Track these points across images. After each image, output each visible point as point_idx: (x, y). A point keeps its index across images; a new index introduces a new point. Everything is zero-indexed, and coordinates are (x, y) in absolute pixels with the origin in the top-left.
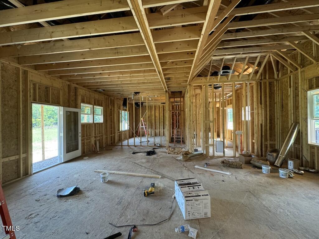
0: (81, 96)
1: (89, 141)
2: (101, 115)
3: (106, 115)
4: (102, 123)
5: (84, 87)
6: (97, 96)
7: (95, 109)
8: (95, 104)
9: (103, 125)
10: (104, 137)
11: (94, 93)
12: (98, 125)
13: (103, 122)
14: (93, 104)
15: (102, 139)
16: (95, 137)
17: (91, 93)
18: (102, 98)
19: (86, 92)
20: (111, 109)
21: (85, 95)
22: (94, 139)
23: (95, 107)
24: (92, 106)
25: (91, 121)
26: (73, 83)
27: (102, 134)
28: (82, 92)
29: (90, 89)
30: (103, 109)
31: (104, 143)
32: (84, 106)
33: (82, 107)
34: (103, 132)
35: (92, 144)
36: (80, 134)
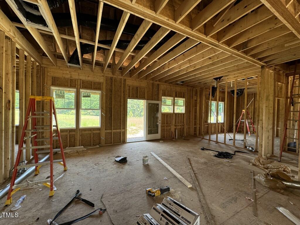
0: (163, 90)
1: (169, 128)
2: (184, 106)
3: (188, 106)
4: (183, 114)
5: (166, 82)
6: (178, 89)
7: (175, 101)
8: (176, 96)
9: (185, 115)
10: (186, 127)
11: (176, 86)
12: (180, 115)
14: (174, 96)
15: (183, 128)
16: (176, 126)
17: (172, 87)
18: (184, 89)
19: (167, 86)
20: (196, 100)
21: (166, 89)
22: (174, 127)
23: (176, 99)
24: (173, 98)
25: (171, 111)
26: (156, 81)
27: (183, 123)
28: (163, 86)
29: (171, 83)
30: (185, 100)
31: (186, 132)
32: (165, 99)
33: (163, 100)
34: (185, 121)
35: (172, 131)
36: (160, 122)
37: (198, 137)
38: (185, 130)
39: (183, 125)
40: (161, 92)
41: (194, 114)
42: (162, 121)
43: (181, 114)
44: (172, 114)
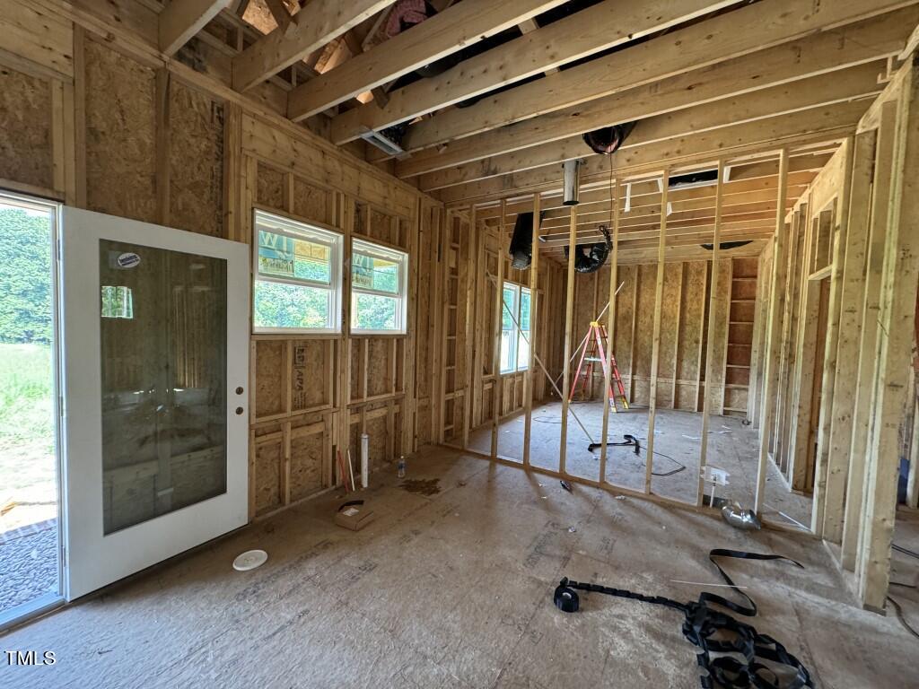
0: (262, 168)
1: (317, 429)
2: (400, 294)
4: (400, 337)
6: (372, 188)
7: (356, 258)
8: (360, 231)
9: (408, 346)
10: (411, 406)
11: (358, 168)
12: (379, 345)
13: (404, 332)
14: (351, 227)
15: (398, 416)
16: (357, 410)
17: (333, 165)
18: (403, 202)
19: (300, 147)
21: (294, 164)
22: (350, 419)
23: (358, 245)
24: (341, 238)
25: (333, 326)
27: (398, 388)
30: (411, 261)
31: (410, 435)
32: (280, 232)
33: (263, 239)
34: (407, 379)
35: (334, 447)
36: (243, 401)
38: (408, 424)
39: (397, 401)
40: (245, 181)
41: (445, 337)
42: (260, 389)
43: (387, 339)
44: (335, 341)
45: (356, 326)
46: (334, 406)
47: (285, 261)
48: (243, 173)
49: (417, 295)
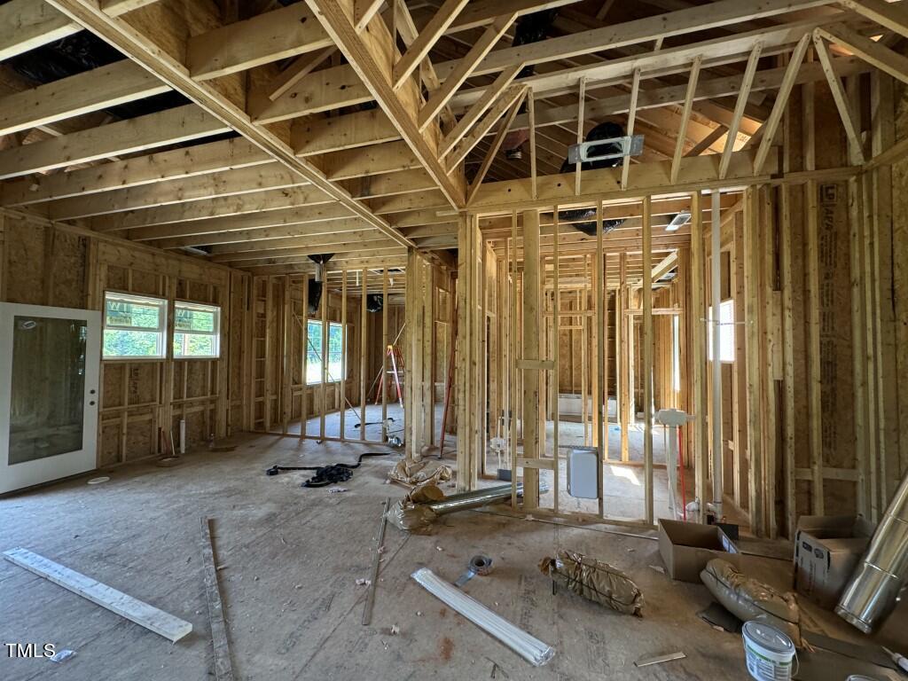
0: (110, 268)
2: (214, 333)
3: (230, 332)
4: (214, 361)
5: (128, 235)
6: (191, 271)
7: (178, 313)
8: (181, 296)
9: (221, 366)
10: (223, 406)
11: (179, 260)
12: (198, 366)
13: (218, 356)
14: (174, 294)
15: (213, 412)
16: (178, 406)
17: (161, 260)
18: (216, 276)
19: (137, 254)
20: (264, 316)
21: (132, 264)
22: (172, 412)
23: (178, 305)
24: (166, 302)
25: (161, 353)
26: (69, 222)
27: (213, 392)
28: (109, 252)
29: (159, 244)
30: (222, 312)
31: (224, 424)
32: (122, 301)
33: (111, 306)
34: (221, 386)
35: (160, 429)
36: (95, 398)
37: (269, 434)
38: (221, 416)
39: (212, 402)
40: (99, 274)
41: (254, 359)
42: (106, 392)
43: (203, 362)
44: (162, 364)
45: (177, 353)
46: (160, 403)
47: (125, 317)
48: (98, 272)
49: (229, 333)
